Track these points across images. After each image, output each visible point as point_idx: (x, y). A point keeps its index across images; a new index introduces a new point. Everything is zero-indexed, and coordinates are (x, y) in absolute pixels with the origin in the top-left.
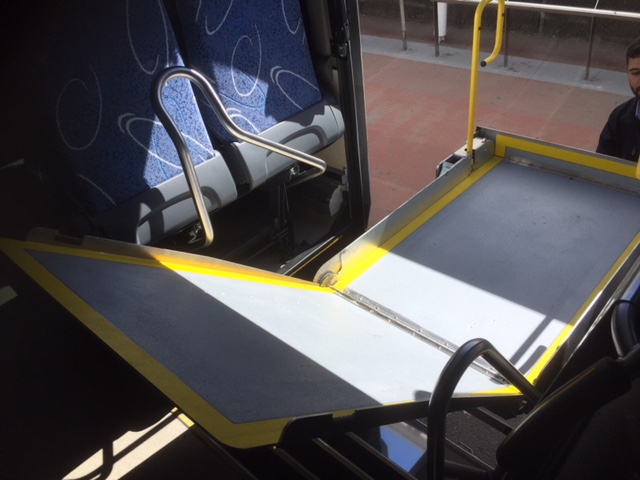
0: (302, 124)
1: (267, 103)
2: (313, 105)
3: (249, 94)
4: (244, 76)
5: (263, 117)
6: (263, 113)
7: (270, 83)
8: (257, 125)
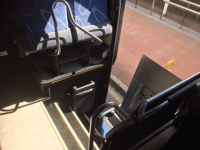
0: (98, 27)
1: (89, 18)
2: (104, 23)
3: (84, 14)
4: (83, 8)
5: (87, 22)
6: (87, 21)
7: (91, 12)
8: (84, 24)
